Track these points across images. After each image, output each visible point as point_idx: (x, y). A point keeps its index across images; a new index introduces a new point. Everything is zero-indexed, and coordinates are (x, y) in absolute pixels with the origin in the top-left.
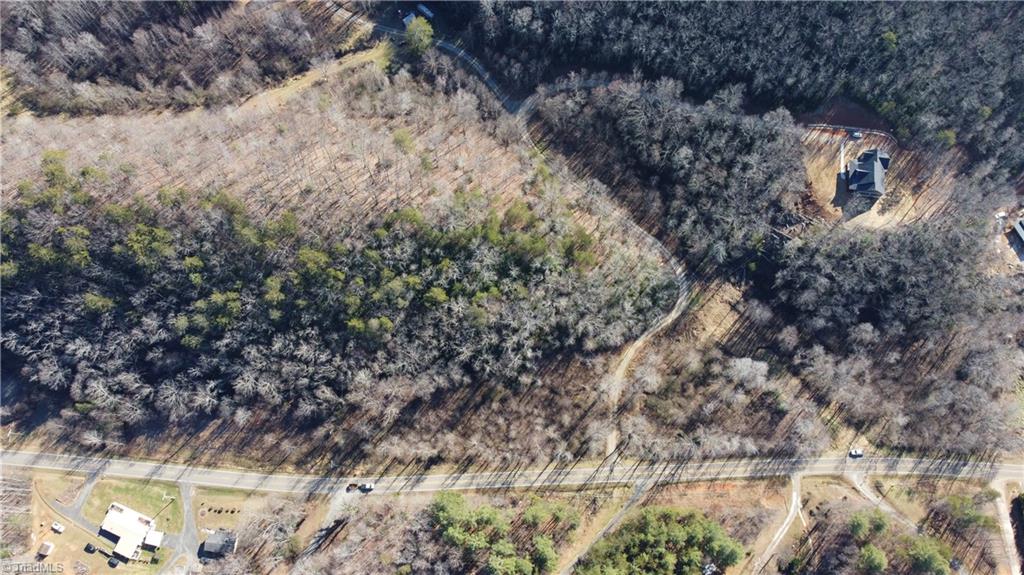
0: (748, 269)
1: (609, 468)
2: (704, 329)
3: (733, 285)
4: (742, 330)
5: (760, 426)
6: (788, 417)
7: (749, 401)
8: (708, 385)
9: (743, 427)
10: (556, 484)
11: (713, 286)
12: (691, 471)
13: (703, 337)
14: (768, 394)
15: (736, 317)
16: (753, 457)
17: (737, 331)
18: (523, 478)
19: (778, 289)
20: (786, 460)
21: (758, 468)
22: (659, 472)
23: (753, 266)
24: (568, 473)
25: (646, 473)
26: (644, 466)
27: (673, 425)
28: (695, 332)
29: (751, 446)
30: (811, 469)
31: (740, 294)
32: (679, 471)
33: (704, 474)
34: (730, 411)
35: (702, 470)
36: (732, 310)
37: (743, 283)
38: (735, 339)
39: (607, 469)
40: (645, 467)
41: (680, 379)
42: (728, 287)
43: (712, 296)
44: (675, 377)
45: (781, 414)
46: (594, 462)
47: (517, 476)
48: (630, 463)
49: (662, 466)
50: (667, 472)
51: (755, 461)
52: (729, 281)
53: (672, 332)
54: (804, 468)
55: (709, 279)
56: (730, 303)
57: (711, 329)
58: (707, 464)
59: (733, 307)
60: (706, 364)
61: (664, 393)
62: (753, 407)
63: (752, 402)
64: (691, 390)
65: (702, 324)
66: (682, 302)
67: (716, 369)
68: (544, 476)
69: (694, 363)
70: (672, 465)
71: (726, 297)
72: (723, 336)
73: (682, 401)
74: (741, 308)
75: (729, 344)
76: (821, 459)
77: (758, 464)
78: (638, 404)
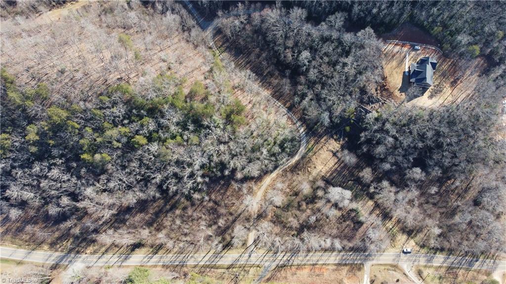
0: (345, 130)
1: (248, 255)
2: (315, 167)
3: (335, 140)
4: (339, 169)
5: (346, 231)
6: (365, 226)
7: (341, 214)
8: (316, 203)
9: (335, 231)
10: (214, 263)
11: (323, 140)
12: (300, 258)
13: (314, 173)
14: (352, 210)
15: (336, 160)
16: (340, 251)
17: (336, 170)
18: (193, 259)
19: (361, 144)
20: (362, 253)
21: (344, 258)
22: (280, 258)
23: (348, 128)
24: (222, 257)
25: (272, 259)
26: (271, 254)
27: (291, 228)
28: (309, 169)
29: (338, 244)
30: (378, 260)
31: (339, 146)
32: (293, 258)
33: (308, 260)
34: (328, 220)
35: (308, 258)
36: (333, 156)
37: (342, 139)
38: (335, 174)
39: (247, 255)
40: (271, 255)
41: (298, 199)
42: (332, 141)
43: (322, 147)
44: (295, 197)
45: (361, 224)
46: (239, 250)
47: (189, 258)
48: (261, 252)
49: (283, 254)
50: (285, 258)
51: (342, 254)
52: (333, 138)
53: (295, 169)
54: (373, 259)
55: (321, 137)
56: (332, 152)
57: (320, 167)
58: (311, 254)
59: (334, 154)
60: (314, 190)
61: (287, 207)
62: (343, 218)
63: (343, 215)
64: (304, 206)
65: (314, 164)
66: (302, 150)
67: (320, 193)
68: (207, 258)
69: (306, 189)
70: (288, 254)
71: (330, 148)
72: (327, 172)
73: (298, 213)
74: (339, 155)
75: (331, 177)
76: (385, 253)
77: (343, 256)
78: (270, 214)
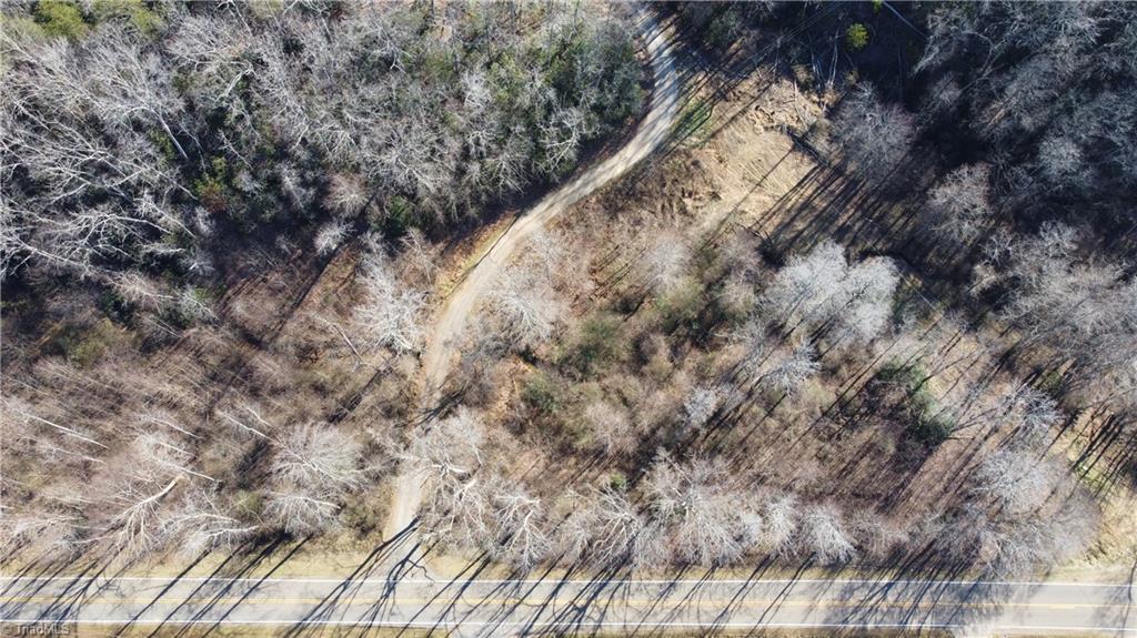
1: (382, 580)
2: (715, 196)
3: (803, 88)
4: (820, 204)
5: (861, 472)
7: (833, 398)
8: (716, 347)
9: (810, 471)
10: (208, 621)
11: (747, 86)
12: (638, 601)
13: (710, 216)
15: (807, 167)
16: (835, 567)
17: (807, 205)
18: (109, 596)
20: (941, 581)
21: (853, 602)
22: (537, 598)
23: (858, 33)
24: (255, 588)
25: (496, 602)
26: (493, 578)
27: (598, 455)
28: (688, 202)
29: (830, 532)
30: (1020, 615)
31: (821, 111)
32: (603, 600)
33: (678, 612)
34: (773, 423)
35: (674, 600)
36: (794, 149)
37: (830, 84)
38: (800, 225)
39: (377, 581)
40: (496, 582)
42: (786, 90)
43: (744, 112)
46: (341, 558)
47: (92, 590)
48: (451, 566)
49: (550, 582)
50: (563, 600)
51: (841, 581)
52: (792, 76)
54: (998, 611)
55: (740, 69)
56: (790, 132)
57: (732, 195)
58: (689, 581)
59: (801, 143)
60: (709, 287)
61: (582, 361)
62: (844, 413)
63: (842, 403)
64: (662, 358)
65: (711, 183)
68: (178, 595)
70: (580, 581)
71: (782, 117)
72: (767, 216)
73: (632, 386)
74: (821, 144)
75: (788, 236)
76: (1051, 583)
77: (849, 591)
